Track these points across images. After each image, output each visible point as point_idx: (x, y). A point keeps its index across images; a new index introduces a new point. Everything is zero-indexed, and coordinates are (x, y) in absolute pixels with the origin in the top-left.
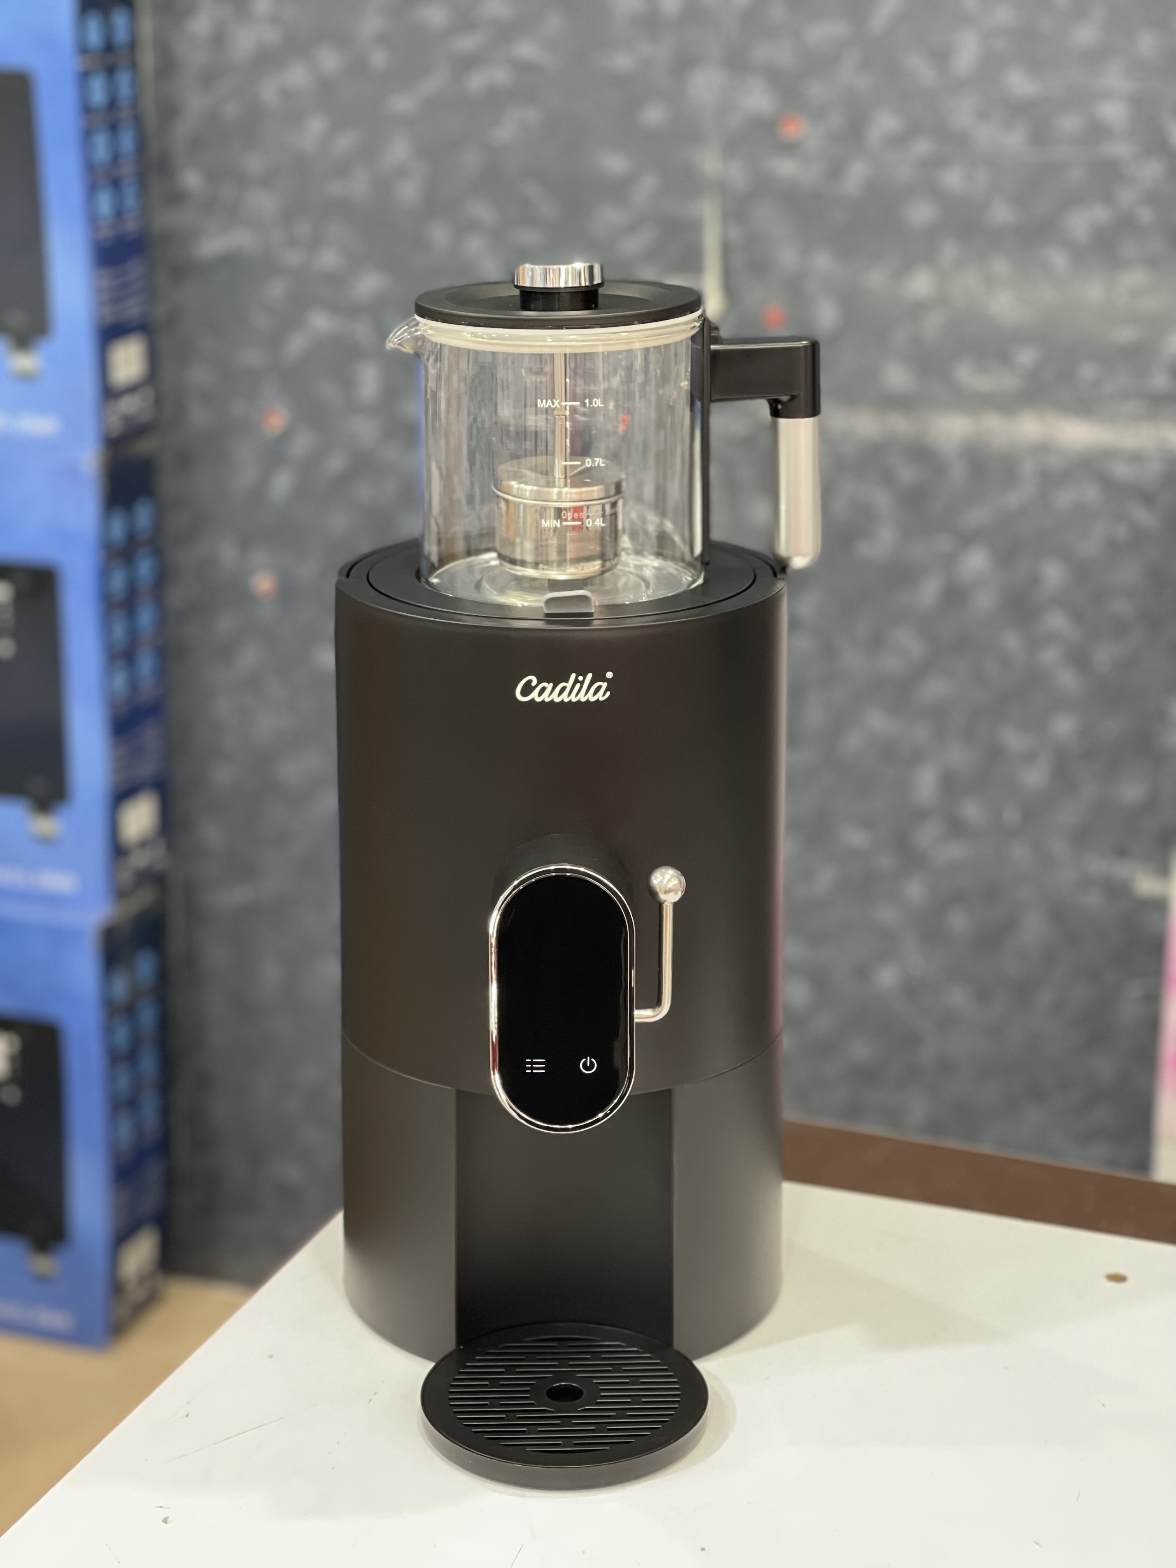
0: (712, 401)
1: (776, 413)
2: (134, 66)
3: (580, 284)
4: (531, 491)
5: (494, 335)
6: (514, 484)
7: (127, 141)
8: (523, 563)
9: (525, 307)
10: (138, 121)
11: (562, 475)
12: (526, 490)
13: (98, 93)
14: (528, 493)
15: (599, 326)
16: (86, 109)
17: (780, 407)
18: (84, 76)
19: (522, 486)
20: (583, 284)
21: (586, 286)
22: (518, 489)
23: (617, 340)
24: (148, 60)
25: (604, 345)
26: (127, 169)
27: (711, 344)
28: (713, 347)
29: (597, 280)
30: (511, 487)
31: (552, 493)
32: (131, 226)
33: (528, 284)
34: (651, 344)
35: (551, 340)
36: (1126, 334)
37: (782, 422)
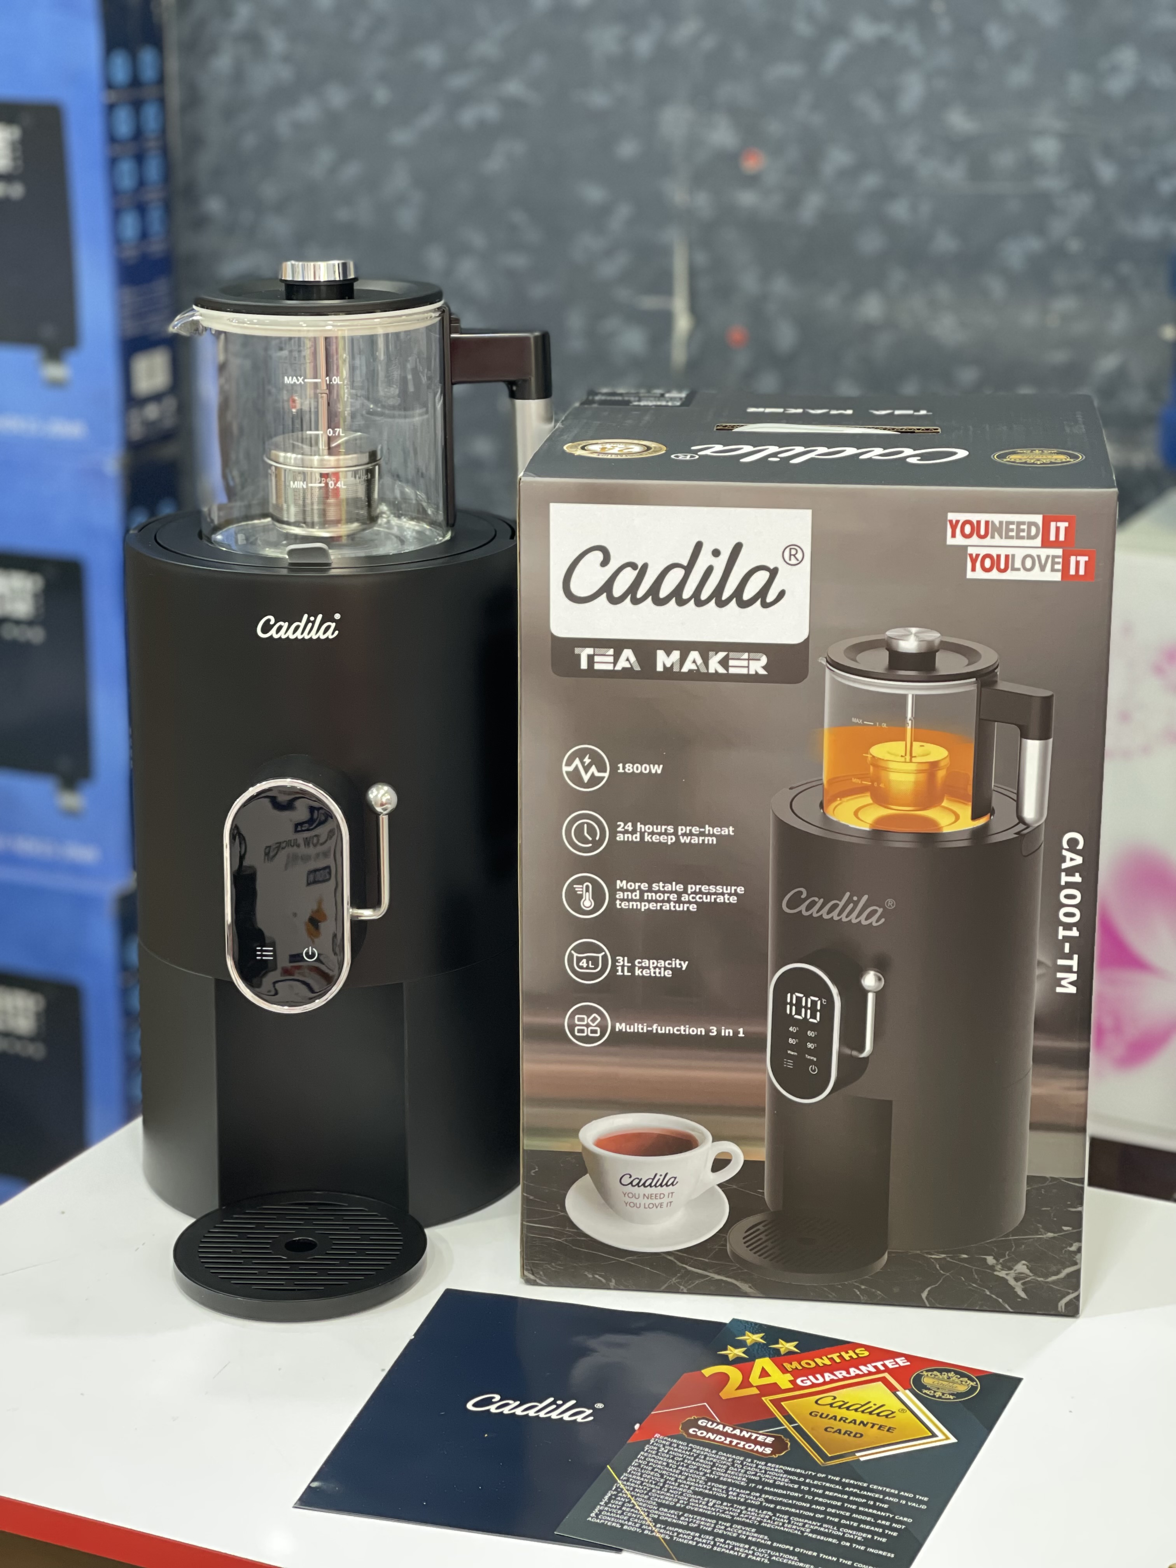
0: (453, 384)
1: (513, 395)
2: (162, 101)
3: (335, 278)
4: (295, 459)
5: (255, 321)
6: (282, 454)
7: (153, 169)
8: (288, 523)
9: (289, 298)
10: (165, 151)
11: (325, 446)
12: (290, 458)
13: (124, 125)
14: (292, 461)
15: (344, 313)
16: (112, 139)
17: (514, 388)
18: (110, 108)
19: (289, 455)
20: (338, 279)
21: (340, 281)
22: (285, 458)
23: (361, 326)
24: (175, 95)
25: (349, 330)
26: (153, 196)
27: (450, 333)
28: (453, 335)
29: (352, 276)
30: (278, 456)
31: (312, 461)
32: (156, 247)
33: (289, 278)
34: (391, 330)
35: (305, 325)
36: (1059, 357)
37: (518, 402)
